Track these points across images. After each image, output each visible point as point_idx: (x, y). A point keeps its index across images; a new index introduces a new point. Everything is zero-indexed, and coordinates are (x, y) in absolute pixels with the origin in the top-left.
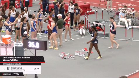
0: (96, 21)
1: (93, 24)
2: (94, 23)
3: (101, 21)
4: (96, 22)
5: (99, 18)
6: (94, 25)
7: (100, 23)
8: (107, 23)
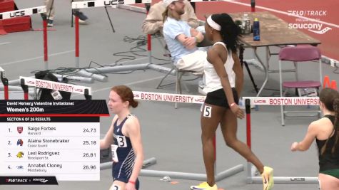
0: (43, 69)
1: (25, 88)
2: (30, 80)
3: (70, 70)
4: (40, 75)
5: (61, 55)
6: (31, 91)
7: (65, 80)
8: (104, 81)
